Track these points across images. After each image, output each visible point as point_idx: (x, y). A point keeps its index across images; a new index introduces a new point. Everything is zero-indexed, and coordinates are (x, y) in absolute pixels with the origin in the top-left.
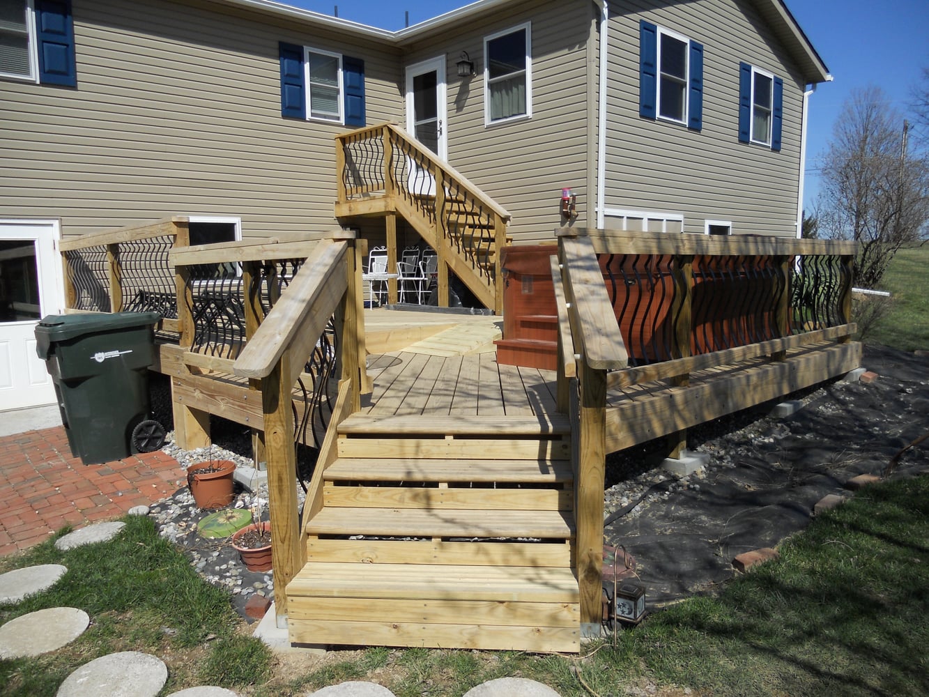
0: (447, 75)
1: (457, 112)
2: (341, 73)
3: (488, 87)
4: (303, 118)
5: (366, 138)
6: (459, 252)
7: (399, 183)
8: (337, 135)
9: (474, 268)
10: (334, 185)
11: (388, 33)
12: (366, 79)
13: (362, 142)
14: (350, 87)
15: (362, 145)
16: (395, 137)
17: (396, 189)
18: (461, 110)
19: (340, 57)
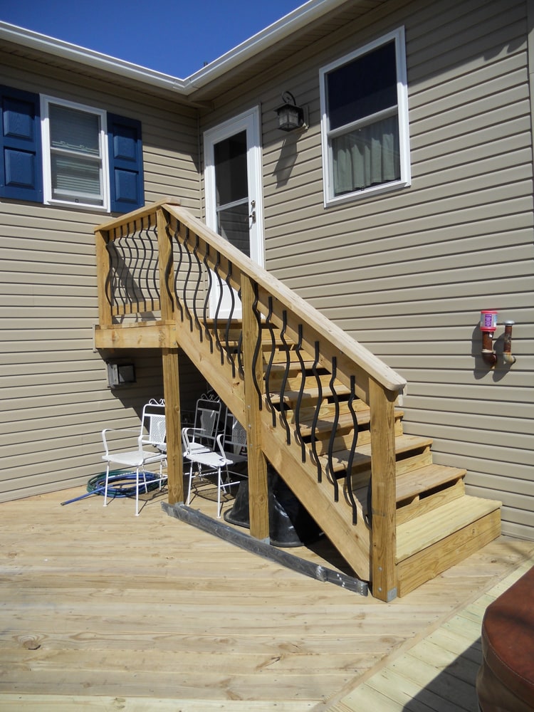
0: (262, 135)
1: (278, 187)
2: (104, 138)
3: (329, 143)
4: (39, 202)
5: (135, 230)
6: (289, 442)
7: (182, 302)
8: (98, 228)
9: (320, 480)
10: (94, 301)
11: (174, 80)
12: (145, 148)
13: (130, 235)
14: (119, 157)
15: (129, 240)
16: (175, 225)
17: (177, 312)
18: (285, 184)
19: (103, 115)
